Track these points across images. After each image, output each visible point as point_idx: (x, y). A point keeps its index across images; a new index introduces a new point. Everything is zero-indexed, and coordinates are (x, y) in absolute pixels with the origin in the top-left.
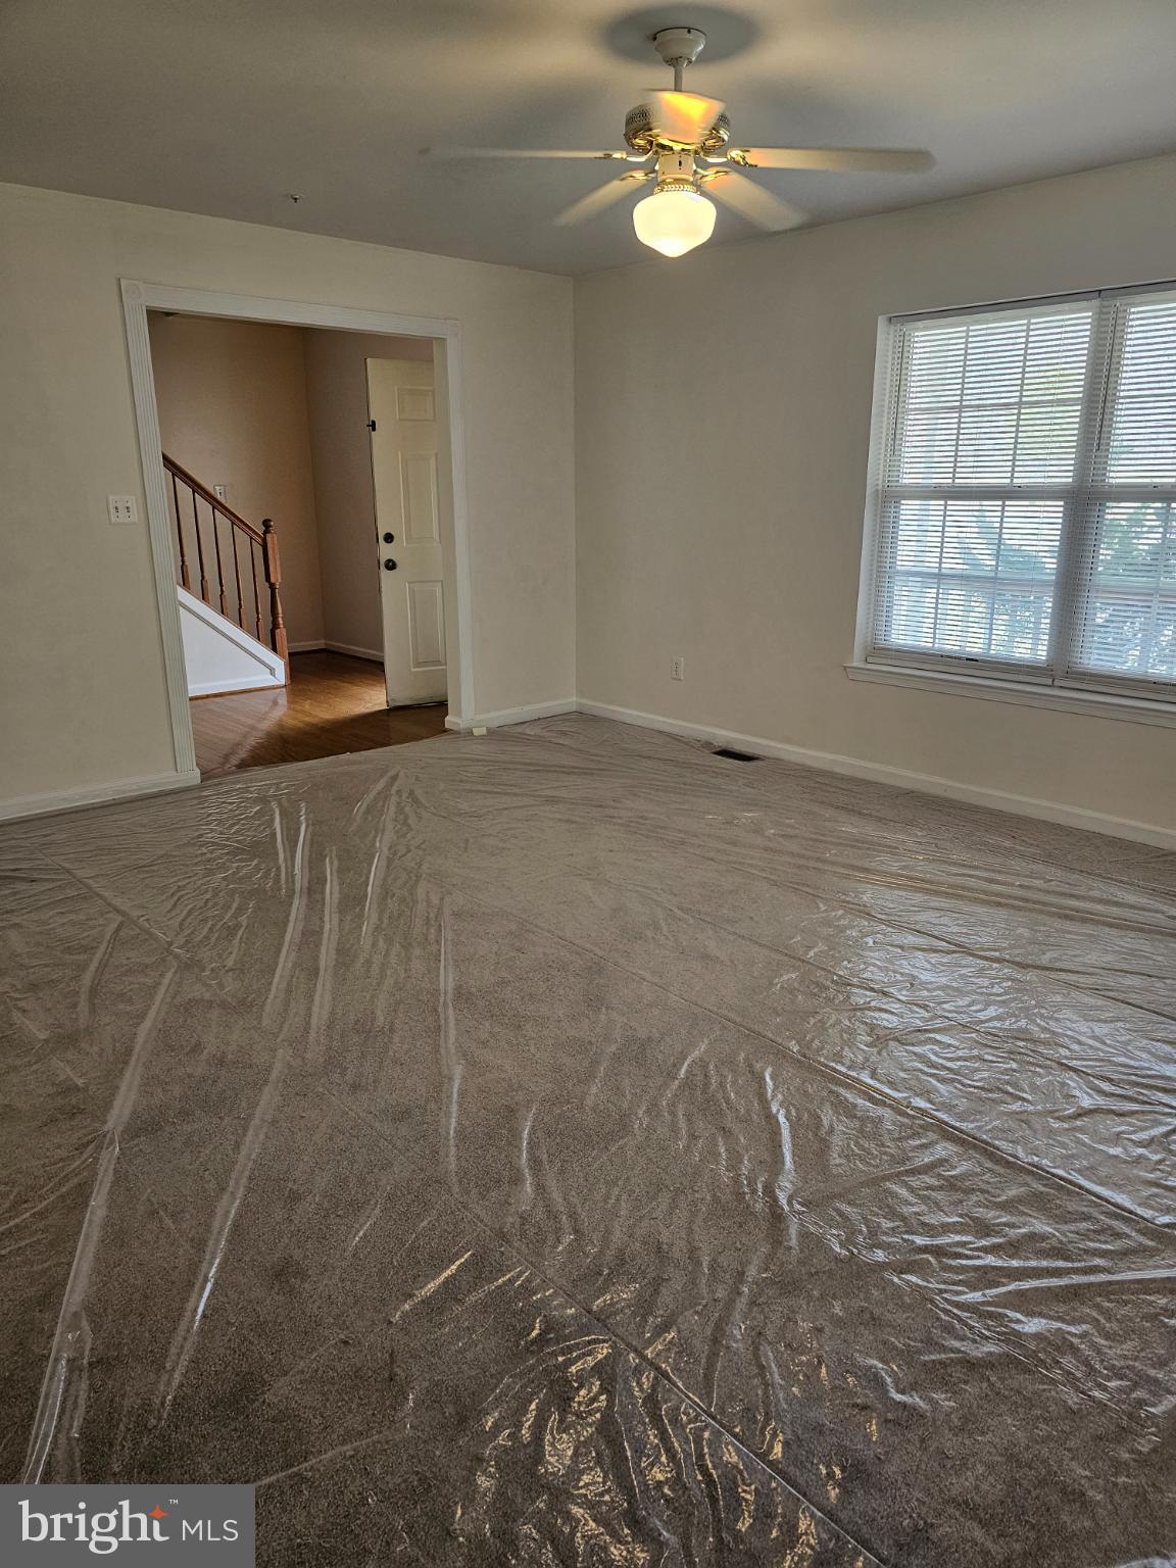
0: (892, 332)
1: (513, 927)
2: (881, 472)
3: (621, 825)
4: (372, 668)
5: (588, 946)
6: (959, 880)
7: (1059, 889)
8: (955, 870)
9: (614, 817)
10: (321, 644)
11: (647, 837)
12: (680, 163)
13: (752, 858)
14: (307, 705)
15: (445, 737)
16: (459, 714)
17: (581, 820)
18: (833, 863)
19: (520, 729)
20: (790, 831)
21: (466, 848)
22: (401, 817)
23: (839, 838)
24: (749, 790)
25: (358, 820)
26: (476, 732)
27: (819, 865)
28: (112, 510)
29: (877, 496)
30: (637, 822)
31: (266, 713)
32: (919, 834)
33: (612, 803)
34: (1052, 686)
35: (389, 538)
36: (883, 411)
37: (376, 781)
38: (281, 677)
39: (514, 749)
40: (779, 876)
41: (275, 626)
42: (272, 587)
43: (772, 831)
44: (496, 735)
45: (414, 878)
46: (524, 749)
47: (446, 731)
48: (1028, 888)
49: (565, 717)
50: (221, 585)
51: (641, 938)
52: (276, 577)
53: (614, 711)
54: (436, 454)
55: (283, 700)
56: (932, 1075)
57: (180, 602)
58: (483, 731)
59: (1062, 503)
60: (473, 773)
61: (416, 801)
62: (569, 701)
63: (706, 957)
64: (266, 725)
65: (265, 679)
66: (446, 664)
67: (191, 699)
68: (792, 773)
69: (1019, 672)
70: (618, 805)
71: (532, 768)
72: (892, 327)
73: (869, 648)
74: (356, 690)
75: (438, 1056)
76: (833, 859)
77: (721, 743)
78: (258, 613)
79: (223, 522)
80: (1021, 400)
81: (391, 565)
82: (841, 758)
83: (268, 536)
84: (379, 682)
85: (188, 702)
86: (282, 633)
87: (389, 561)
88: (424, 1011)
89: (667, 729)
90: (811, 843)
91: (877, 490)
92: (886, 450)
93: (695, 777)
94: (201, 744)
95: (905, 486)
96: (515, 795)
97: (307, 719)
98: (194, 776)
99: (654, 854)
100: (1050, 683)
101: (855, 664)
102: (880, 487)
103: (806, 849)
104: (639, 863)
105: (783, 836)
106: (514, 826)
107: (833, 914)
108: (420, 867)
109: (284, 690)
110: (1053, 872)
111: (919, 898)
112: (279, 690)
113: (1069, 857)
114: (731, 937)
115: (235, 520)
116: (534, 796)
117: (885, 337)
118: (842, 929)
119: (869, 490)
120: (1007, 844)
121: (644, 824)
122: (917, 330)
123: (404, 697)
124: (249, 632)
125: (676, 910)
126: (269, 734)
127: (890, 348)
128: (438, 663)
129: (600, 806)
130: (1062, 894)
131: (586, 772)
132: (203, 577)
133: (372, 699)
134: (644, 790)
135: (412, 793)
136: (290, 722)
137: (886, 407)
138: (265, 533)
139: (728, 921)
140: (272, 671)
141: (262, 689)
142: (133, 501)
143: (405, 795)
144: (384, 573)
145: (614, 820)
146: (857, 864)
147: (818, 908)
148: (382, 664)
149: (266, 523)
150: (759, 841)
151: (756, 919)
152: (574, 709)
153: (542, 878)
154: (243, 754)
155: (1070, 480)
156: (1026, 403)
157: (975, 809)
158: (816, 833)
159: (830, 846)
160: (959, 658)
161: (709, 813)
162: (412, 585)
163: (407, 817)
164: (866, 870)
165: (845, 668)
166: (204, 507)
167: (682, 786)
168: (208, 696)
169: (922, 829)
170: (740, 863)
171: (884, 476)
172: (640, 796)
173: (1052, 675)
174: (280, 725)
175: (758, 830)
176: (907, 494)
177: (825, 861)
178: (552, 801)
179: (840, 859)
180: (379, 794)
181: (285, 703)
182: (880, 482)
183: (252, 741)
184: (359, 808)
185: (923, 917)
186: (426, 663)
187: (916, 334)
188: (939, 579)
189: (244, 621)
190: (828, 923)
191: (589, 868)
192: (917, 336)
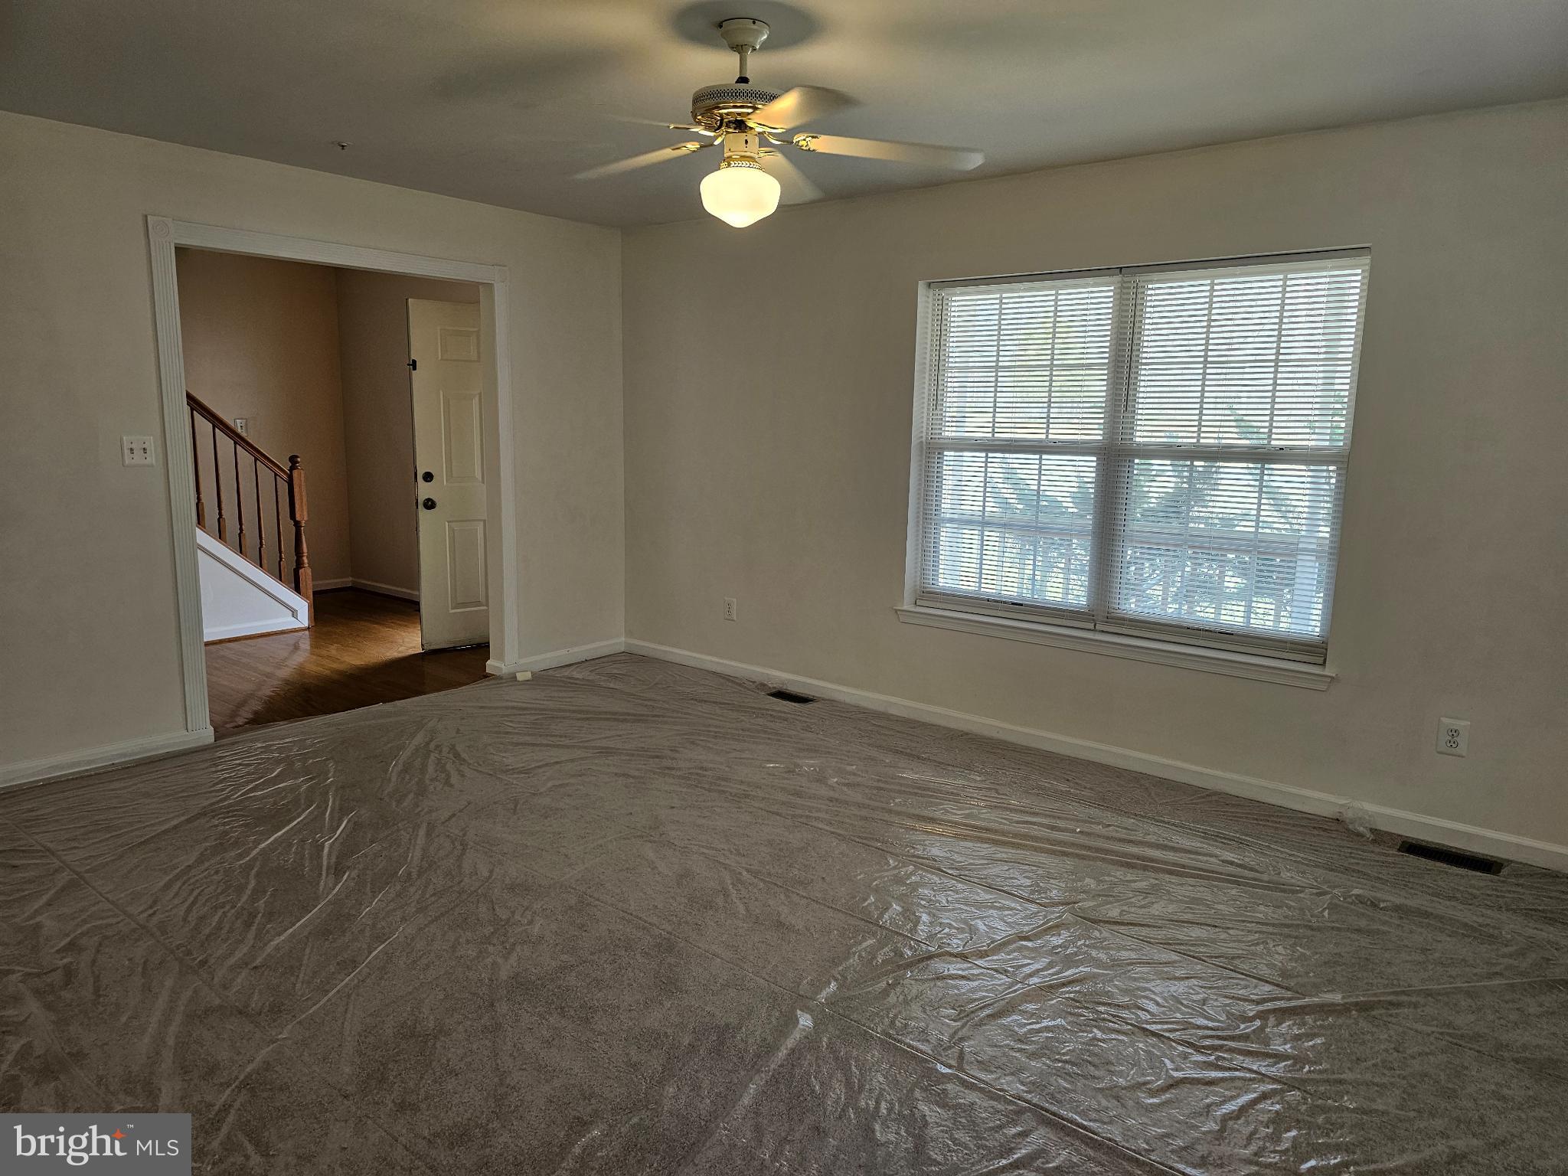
0: (931, 295)
1: (573, 901)
2: (924, 425)
3: (679, 777)
4: (407, 609)
5: (655, 920)
6: (1023, 829)
7: (1118, 835)
8: (1016, 817)
9: (674, 769)
10: (348, 581)
11: (709, 791)
12: (746, 142)
13: (819, 810)
14: (333, 650)
15: (485, 683)
16: (501, 658)
17: (637, 773)
18: (899, 813)
19: (567, 672)
20: (852, 779)
21: (515, 810)
22: (443, 775)
23: (901, 785)
24: (810, 735)
25: (394, 779)
26: (520, 677)
27: (886, 817)
28: (127, 452)
29: (922, 447)
30: (697, 774)
31: (286, 658)
32: (978, 778)
33: (669, 753)
34: (1094, 630)
35: (428, 477)
36: (925, 368)
37: (413, 735)
38: (304, 619)
39: (561, 695)
40: (846, 830)
41: (299, 564)
42: (297, 524)
43: (835, 780)
44: (542, 679)
45: (459, 847)
46: (571, 694)
47: (487, 676)
48: (1089, 834)
49: (612, 658)
50: (241, 524)
51: (711, 907)
52: (302, 515)
53: (666, 652)
54: (480, 394)
55: (305, 644)
56: (1020, 1050)
57: (199, 545)
58: (528, 676)
59: (1095, 459)
60: (519, 722)
61: (457, 755)
62: (617, 641)
63: (780, 924)
64: (285, 673)
65: (286, 622)
66: (487, 605)
67: (207, 644)
68: (849, 715)
69: (1062, 617)
70: (677, 755)
71: (579, 716)
72: (931, 292)
73: (918, 592)
74: (385, 631)
75: (499, 1061)
76: (899, 809)
77: (774, 685)
78: (280, 552)
79: (245, 458)
80: (1052, 364)
81: (430, 504)
82: (893, 699)
83: (295, 473)
84: (415, 623)
85: (203, 647)
86: (306, 573)
87: (429, 500)
88: (480, 1007)
89: (719, 670)
90: (875, 792)
91: (922, 442)
92: (929, 404)
93: (752, 721)
94: (215, 696)
95: (948, 438)
96: (568, 747)
97: (335, 666)
98: (207, 735)
99: (718, 810)
100: (1092, 627)
101: (905, 607)
102: (924, 439)
103: (870, 799)
104: (704, 821)
105: (848, 785)
106: (566, 782)
107: (904, 869)
108: (464, 835)
109: (307, 632)
110: (1109, 817)
111: (986, 849)
112: (300, 634)
113: (1122, 800)
114: (804, 902)
115: (258, 455)
116: (585, 747)
117: (925, 300)
118: (914, 887)
119: (914, 441)
120: (1063, 787)
121: (705, 776)
122: (955, 295)
123: (440, 640)
124: (269, 572)
125: (745, 873)
126: (287, 682)
127: (930, 310)
128: (478, 603)
129: (657, 757)
130: (1121, 840)
131: (639, 719)
132: (220, 514)
133: (407, 642)
134: (702, 738)
135: (453, 748)
136: (313, 668)
137: (928, 365)
138: (292, 469)
139: (801, 883)
140: (294, 613)
141: (283, 632)
142: (151, 442)
143: (445, 750)
144: (423, 514)
145: (673, 772)
146: (922, 814)
147: (888, 864)
148: (418, 604)
149: (293, 460)
150: (823, 791)
151: (828, 879)
152: (623, 649)
153: (600, 842)
154: (256, 706)
155: (1100, 438)
156: (1057, 365)
157: (1027, 751)
158: (879, 781)
159: (893, 794)
160: (1005, 602)
161: (770, 762)
162: (453, 524)
163: (448, 776)
164: (932, 820)
165: (896, 611)
166: (225, 443)
167: (741, 732)
168: (221, 642)
169: (980, 774)
170: (807, 817)
171: (928, 429)
172: (698, 745)
173: (1093, 620)
174: (301, 671)
175: (821, 780)
176: (949, 446)
177: (890, 811)
178: (607, 752)
179: (904, 809)
180: (417, 750)
181: (309, 648)
182: (924, 434)
183: (267, 691)
184: (394, 768)
185: (995, 870)
186: (464, 605)
187: (953, 299)
188: (983, 527)
189: (265, 561)
190: (899, 881)
191: (650, 828)
192: (955, 301)
